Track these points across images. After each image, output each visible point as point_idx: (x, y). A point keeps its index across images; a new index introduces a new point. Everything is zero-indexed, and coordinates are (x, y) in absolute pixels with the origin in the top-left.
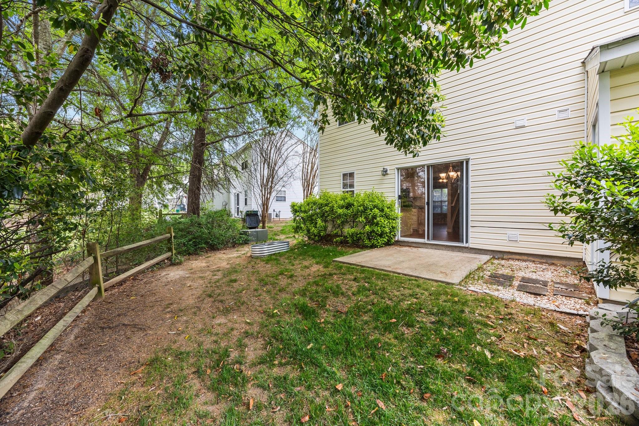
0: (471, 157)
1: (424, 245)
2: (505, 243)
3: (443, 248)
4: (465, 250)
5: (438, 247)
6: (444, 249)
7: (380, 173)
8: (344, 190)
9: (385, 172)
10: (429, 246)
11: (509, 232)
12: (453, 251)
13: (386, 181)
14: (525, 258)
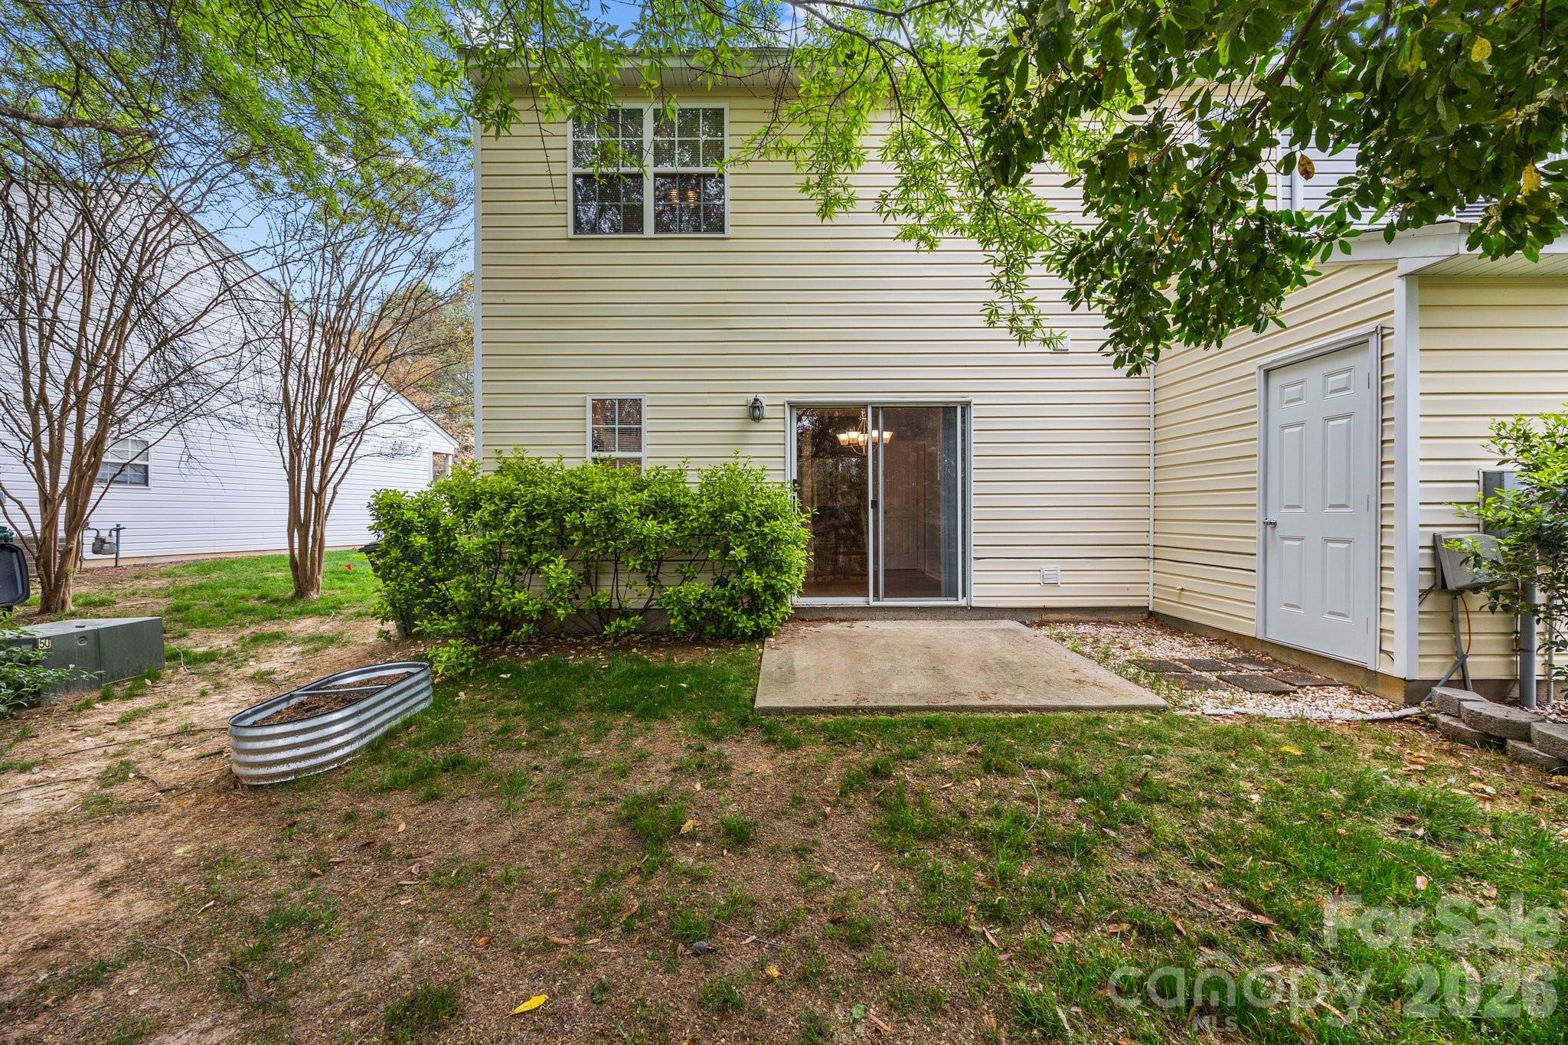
0: (975, 399)
1: (868, 612)
2: (1036, 589)
3: (913, 614)
4: (960, 613)
5: (902, 614)
6: (914, 616)
7: (743, 412)
8: (596, 454)
9: (755, 411)
10: (879, 615)
11: (1046, 566)
12: (934, 618)
13: (754, 438)
14: (1068, 616)
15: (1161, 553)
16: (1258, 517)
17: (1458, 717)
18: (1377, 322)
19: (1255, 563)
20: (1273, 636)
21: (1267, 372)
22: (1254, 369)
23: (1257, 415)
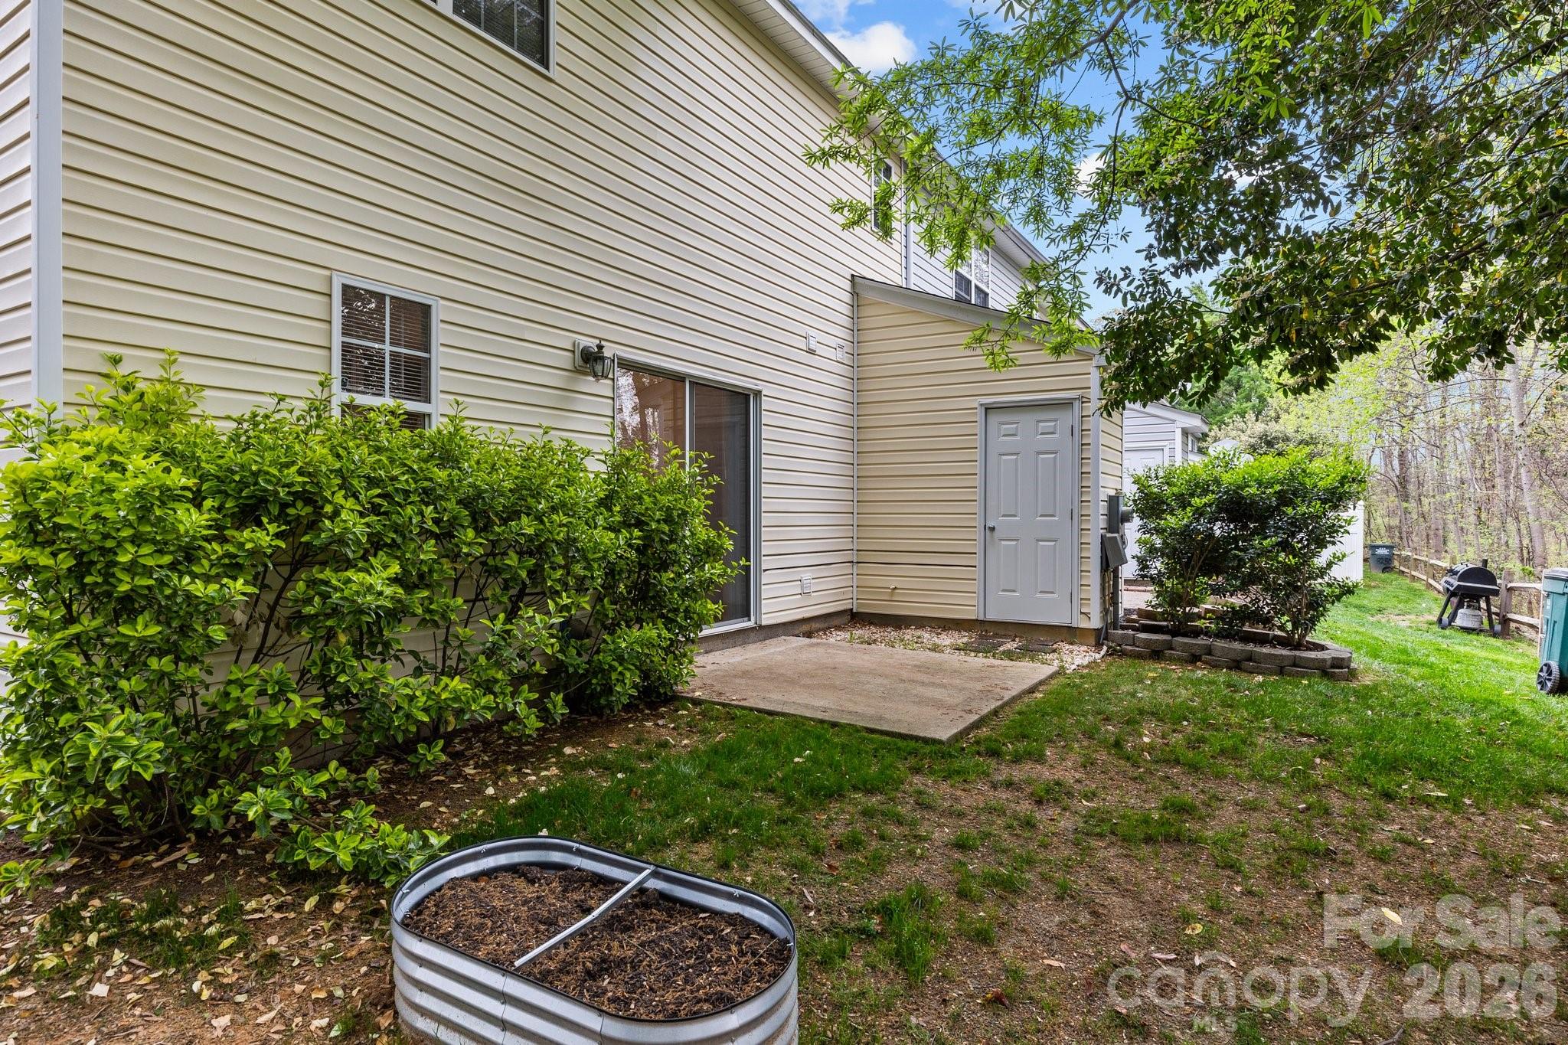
0: (763, 389)
2: (798, 600)
3: (719, 644)
4: (752, 635)
8: (347, 396)
11: (804, 575)
13: (580, 403)
14: (813, 626)
15: (864, 557)
16: (978, 523)
17: (1133, 645)
18: (1080, 392)
19: (977, 560)
20: (992, 616)
21: (988, 409)
22: (976, 405)
23: (978, 442)
